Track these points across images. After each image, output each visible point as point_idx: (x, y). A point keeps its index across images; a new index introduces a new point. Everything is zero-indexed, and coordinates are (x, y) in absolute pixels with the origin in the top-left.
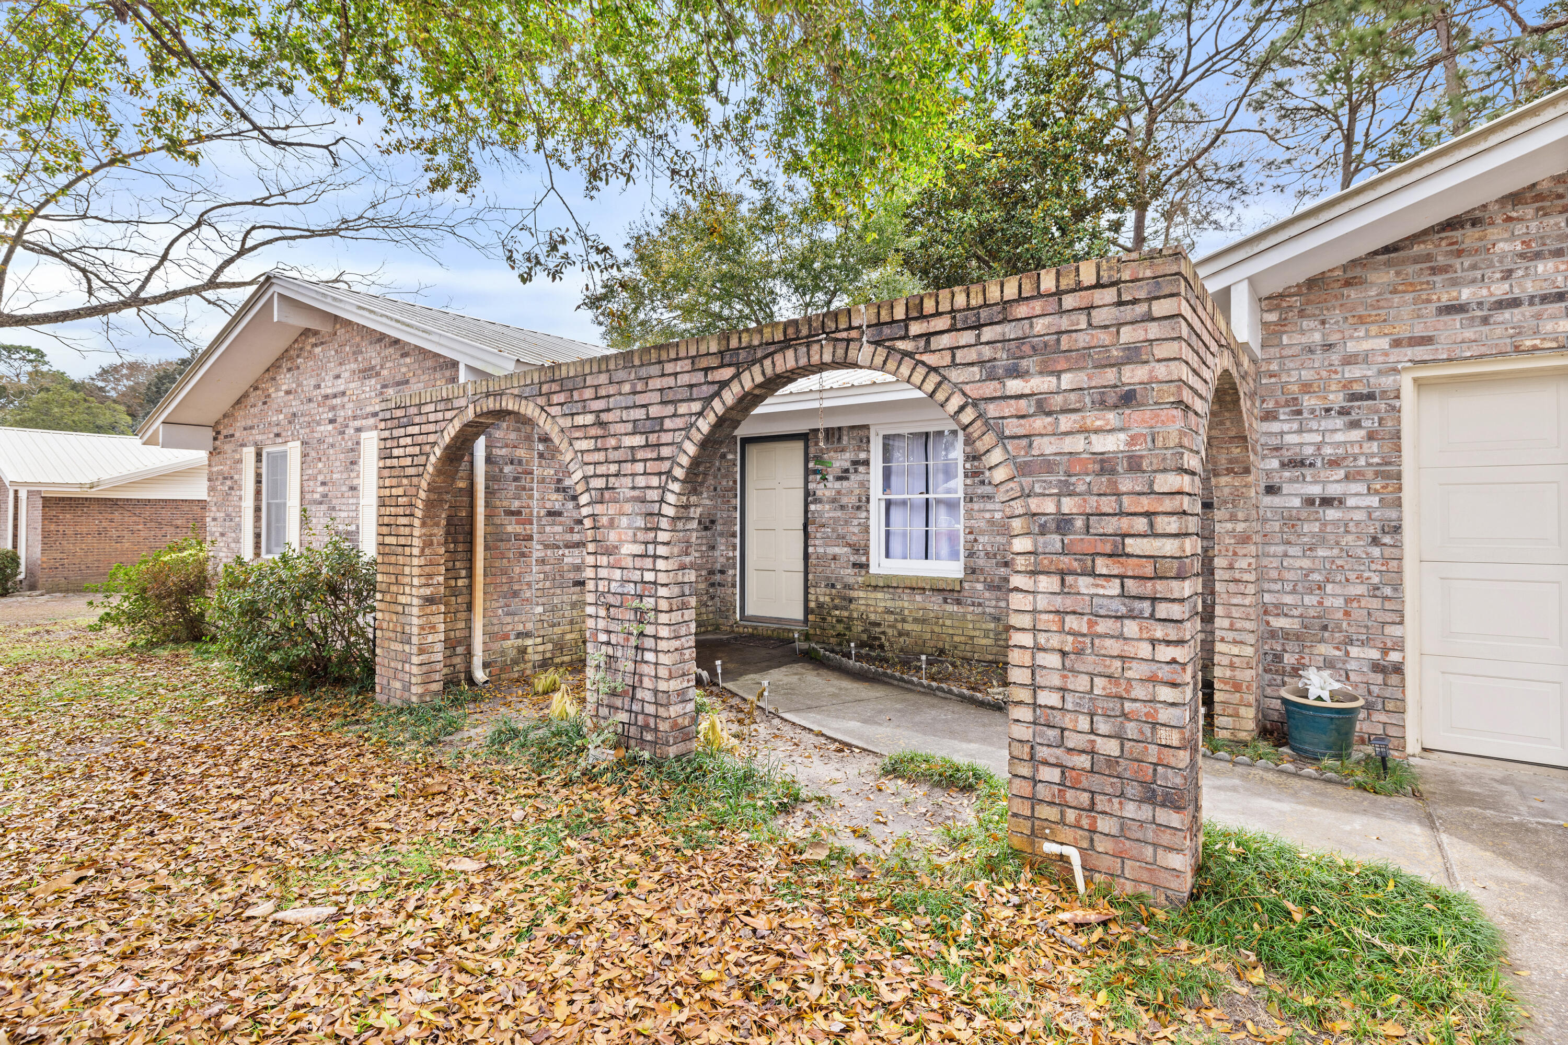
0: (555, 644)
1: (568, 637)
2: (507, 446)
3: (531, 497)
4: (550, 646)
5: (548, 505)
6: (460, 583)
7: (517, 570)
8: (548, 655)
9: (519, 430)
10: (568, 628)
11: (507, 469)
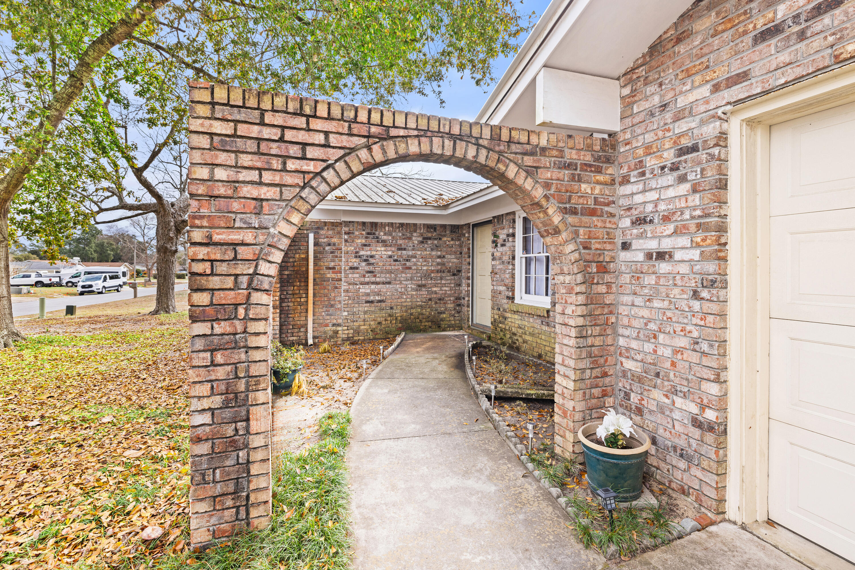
0: (355, 331)
1: (362, 327)
2: (327, 237)
3: (341, 261)
4: (352, 331)
5: (350, 264)
6: (302, 300)
7: (333, 295)
8: (351, 335)
9: (334, 230)
10: (362, 323)
11: (327, 248)
